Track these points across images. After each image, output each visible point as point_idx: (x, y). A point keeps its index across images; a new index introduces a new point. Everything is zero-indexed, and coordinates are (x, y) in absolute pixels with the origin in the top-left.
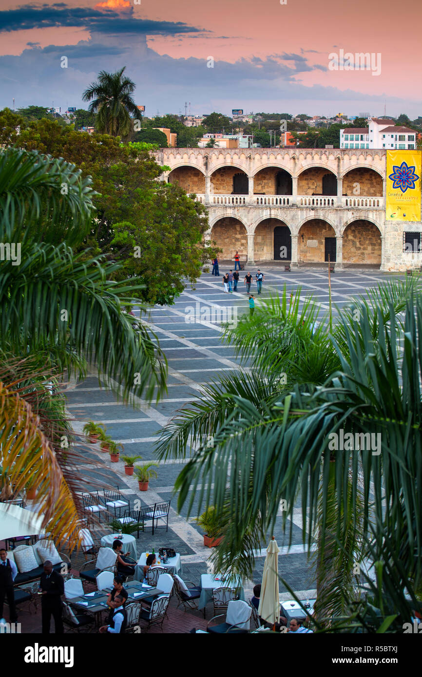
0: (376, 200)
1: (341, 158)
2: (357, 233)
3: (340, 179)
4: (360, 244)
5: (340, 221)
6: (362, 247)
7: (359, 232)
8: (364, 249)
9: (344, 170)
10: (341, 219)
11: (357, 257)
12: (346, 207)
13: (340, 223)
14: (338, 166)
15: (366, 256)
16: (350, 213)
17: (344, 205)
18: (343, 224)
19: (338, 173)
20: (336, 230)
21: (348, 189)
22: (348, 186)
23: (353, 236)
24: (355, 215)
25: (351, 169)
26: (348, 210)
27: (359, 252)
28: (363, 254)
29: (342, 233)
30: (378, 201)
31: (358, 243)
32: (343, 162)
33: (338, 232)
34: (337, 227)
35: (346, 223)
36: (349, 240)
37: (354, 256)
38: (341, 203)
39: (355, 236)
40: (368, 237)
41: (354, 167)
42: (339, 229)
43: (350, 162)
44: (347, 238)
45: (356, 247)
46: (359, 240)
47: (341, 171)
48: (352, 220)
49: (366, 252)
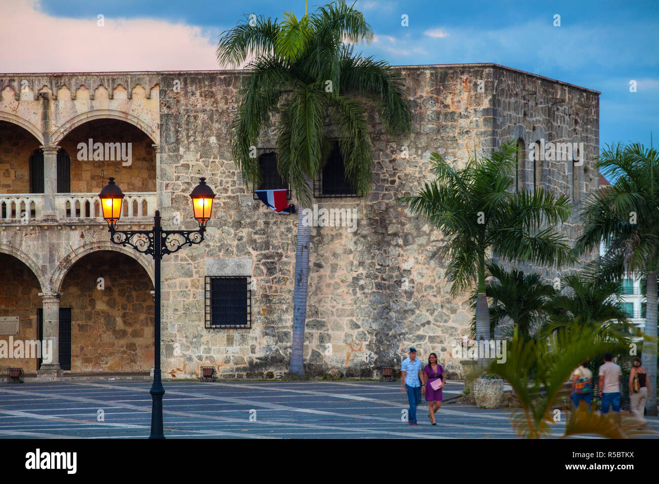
0: (140, 201)
1: (50, 96)
2: (116, 294)
3: (50, 149)
4: (125, 322)
5: (52, 255)
6: (129, 330)
7: (122, 293)
8: (135, 334)
9: (60, 127)
10: (52, 249)
11: (117, 358)
12: (67, 220)
13: (52, 260)
14: (45, 117)
15: (139, 352)
16: (75, 235)
17: (60, 216)
18: (57, 263)
19: (46, 134)
20: (41, 280)
21: (94, 183)
22: (93, 178)
23: (108, 303)
24: (88, 238)
25: (77, 123)
26: (70, 226)
27: (123, 342)
28: (132, 346)
29: (57, 285)
30: (145, 203)
31: (119, 320)
32: (57, 106)
33: (47, 284)
34: (44, 269)
35: (67, 259)
36: (98, 314)
37: (111, 354)
38: (54, 209)
39: (112, 304)
40: (145, 305)
41: (84, 119)
42: (48, 276)
43: (74, 107)
44: (93, 307)
45: (115, 332)
46: (121, 312)
47: (53, 129)
48: (82, 253)
49: (138, 341)
